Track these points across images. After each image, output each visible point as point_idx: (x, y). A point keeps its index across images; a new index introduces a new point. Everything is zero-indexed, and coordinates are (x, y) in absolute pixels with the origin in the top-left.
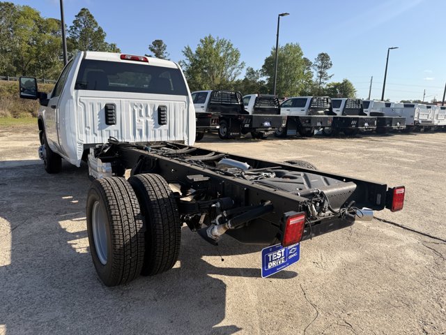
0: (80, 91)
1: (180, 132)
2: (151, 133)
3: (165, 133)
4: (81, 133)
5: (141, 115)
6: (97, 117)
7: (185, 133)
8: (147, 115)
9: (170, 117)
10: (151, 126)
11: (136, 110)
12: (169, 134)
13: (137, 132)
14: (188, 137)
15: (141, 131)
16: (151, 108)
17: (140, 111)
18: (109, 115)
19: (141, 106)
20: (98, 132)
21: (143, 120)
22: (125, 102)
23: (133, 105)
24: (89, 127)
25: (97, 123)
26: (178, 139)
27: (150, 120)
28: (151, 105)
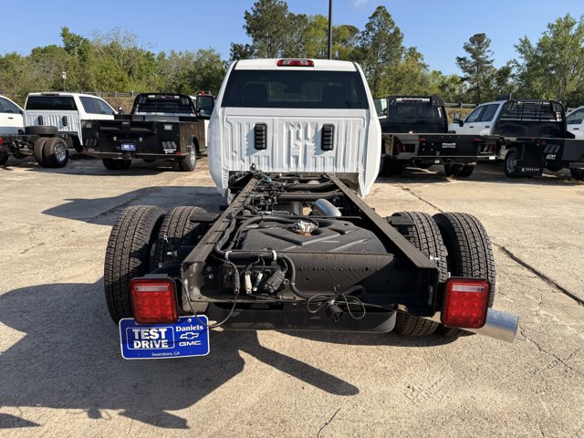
0: (227, 108)
1: (352, 161)
2: (310, 160)
3: (329, 161)
4: (228, 158)
5: (298, 138)
6: (244, 138)
7: (360, 162)
8: (306, 138)
9: (339, 140)
10: (311, 151)
11: (292, 131)
12: (335, 164)
13: (292, 159)
14: (365, 168)
15: (297, 158)
16: (312, 127)
17: (298, 132)
18: (259, 138)
19: (299, 126)
20: (246, 158)
21: (301, 144)
22: (278, 120)
23: (289, 124)
24: (235, 152)
25: (245, 148)
26: (348, 170)
27: (310, 144)
28: (312, 124)
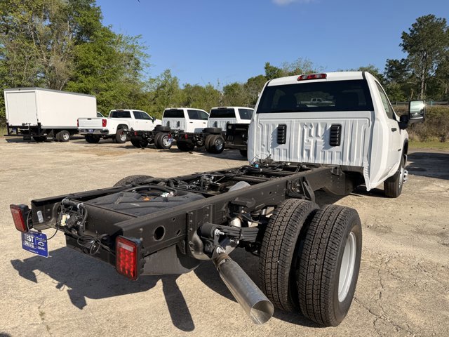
0: (260, 114)
1: (358, 156)
2: (320, 154)
3: (336, 155)
4: (259, 150)
5: (310, 135)
6: (270, 135)
7: (365, 158)
8: (317, 135)
9: (346, 137)
10: (320, 146)
11: (306, 130)
12: (342, 157)
13: (305, 152)
14: (370, 163)
15: (308, 151)
16: (322, 127)
17: (310, 131)
18: (281, 135)
19: (311, 126)
20: (271, 150)
21: (312, 141)
22: (294, 121)
23: (303, 125)
24: (264, 145)
25: (270, 142)
26: (354, 164)
27: (320, 140)
28: (322, 124)
